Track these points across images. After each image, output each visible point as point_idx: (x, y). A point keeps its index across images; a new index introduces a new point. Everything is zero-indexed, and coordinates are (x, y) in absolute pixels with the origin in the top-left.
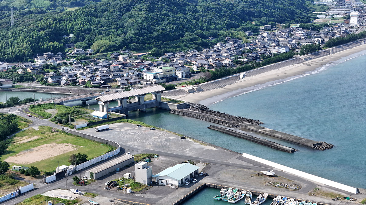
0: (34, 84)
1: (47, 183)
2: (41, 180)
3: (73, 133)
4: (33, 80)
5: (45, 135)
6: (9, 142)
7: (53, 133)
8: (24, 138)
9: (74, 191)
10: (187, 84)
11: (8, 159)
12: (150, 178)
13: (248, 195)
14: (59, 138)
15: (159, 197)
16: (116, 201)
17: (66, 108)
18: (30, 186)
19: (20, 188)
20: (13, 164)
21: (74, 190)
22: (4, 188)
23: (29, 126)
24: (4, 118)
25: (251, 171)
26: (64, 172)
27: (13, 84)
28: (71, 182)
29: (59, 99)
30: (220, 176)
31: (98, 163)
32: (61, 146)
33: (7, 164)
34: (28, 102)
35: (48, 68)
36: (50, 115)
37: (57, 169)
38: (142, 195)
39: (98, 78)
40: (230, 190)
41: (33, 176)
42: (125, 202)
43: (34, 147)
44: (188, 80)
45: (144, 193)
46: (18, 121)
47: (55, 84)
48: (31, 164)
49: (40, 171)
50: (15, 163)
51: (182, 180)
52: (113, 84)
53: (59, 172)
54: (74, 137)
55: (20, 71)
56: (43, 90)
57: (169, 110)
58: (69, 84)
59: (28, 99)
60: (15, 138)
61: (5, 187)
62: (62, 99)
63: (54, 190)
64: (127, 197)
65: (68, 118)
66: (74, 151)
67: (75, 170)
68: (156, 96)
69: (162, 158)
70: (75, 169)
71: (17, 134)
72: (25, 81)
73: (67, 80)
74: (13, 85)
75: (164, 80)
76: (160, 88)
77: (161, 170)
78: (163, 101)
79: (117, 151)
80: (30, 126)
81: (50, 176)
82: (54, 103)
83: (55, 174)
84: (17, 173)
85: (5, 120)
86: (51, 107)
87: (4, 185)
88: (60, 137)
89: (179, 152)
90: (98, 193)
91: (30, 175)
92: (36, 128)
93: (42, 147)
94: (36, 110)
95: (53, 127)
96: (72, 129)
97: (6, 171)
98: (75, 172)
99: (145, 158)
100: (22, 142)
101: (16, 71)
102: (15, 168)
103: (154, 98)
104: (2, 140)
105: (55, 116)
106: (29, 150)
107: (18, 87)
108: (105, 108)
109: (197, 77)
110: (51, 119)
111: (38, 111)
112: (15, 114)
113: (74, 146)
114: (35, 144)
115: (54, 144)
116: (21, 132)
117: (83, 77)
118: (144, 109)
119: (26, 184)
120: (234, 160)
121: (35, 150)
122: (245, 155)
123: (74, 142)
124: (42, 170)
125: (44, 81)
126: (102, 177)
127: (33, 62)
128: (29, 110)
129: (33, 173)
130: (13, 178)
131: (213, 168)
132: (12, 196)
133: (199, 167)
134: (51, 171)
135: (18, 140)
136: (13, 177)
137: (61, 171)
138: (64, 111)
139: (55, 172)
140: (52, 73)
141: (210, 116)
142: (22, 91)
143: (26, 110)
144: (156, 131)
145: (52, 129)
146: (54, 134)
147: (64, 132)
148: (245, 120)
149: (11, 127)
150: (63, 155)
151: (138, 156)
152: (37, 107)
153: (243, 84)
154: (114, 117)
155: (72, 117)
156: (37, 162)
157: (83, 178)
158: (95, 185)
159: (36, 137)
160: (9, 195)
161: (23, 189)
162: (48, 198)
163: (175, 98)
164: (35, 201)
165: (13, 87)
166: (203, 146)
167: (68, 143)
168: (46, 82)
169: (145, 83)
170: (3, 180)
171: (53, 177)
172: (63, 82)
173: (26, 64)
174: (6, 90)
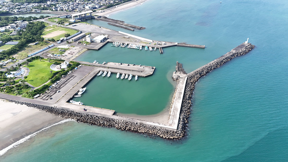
0: (48, 11)
1: (58, 43)
2: (56, 43)
4: (48, 9)
5: (55, 28)
6: (43, 31)
7: (58, 27)
8: (48, 29)
9: (67, 45)
10: (100, 10)
11: (42, 36)
12: (91, 40)
13: (121, 44)
14: (60, 29)
15: (95, 46)
16: (81, 48)
18: (53, 45)
20: (45, 38)
24: (39, 23)
25: (122, 37)
26: (63, 40)
28: (66, 43)
30: (113, 39)
31: (74, 36)
32: (61, 31)
33: (43, 38)
35: (52, 5)
36: (56, 21)
38: (89, 46)
39: (70, 8)
40: (116, 43)
41: (53, 42)
42: (84, 48)
44: (100, 8)
45: (90, 45)
46: (45, 24)
47: (56, 11)
48: (52, 38)
51: (101, 40)
52: (76, 10)
54: (65, 28)
55: (42, 6)
56: (52, 13)
57: (95, 18)
58: (61, 11)
59: (47, 16)
62: (59, 16)
63: (60, 45)
64: (85, 47)
65: (62, 22)
66: (65, 33)
68: (90, 14)
69: (94, 34)
70: (67, 38)
71: (45, 28)
72: (45, 10)
73: (60, 9)
75: (92, 9)
76: (91, 11)
77: (94, 38)
78: (92, 15)
79: (80, 32)
80: (49, 25)
82: (56, 17)
83: (60, 40)
89: (99, 32)
90: (75, 46)
92: (52, 26)
93: (54, 32)
95: (57, 25)
96: (64, 26)
97: (43, 40)
98: (67, 40)
99: (89, 34)
100: (47, 31)
101: (41, 6)
103: (90, 15)
104: (40, 30)
106: (50, 33)
108: (74, 18)
109: (103, 7)
111: (51, 20)
112: (43, 21)
113: (65, 31)
114: (52, 31)
115: (59, 31)
116: (46, 27)
117: (65, 8)
118: (87, 18)
119: (51, 44)
120: (116, 34)
121: (52, 33)
122: (119, 32)
124: (56, 40)
126: (76, 41)
127: (47, 3)
129: (53, 40)
130: (46, 43)
131: (110, 36)
132: (47, 48)
133: (106, 36)
134: (59, 40)
136: (46, 42)
138: (60, 20)
140: (54, 7)
141: (108, 20)
142: (44, 13)
143: (47, 20)
144: (91, 25)
147: (61, 27)
148: (119, 21)
149: (42, 26)
150: (62, 34)
151: (87, 33)
153: (117, 9)
154: (77, 21)
157: (70, 41)
158: (74, 43)
159: (52, 29)
161: (50, 46)
162: (59, 48)
163: (96, 14)
164: (55, 49)
165: (41, 12)
166: (107, 30)
167: (63, 30)
168: (52, 10)
169: (86, 10)
170: (43, 43)
171: (60, 42)
172: (58, 10)
173: (44, 4)
174: (39, 13)
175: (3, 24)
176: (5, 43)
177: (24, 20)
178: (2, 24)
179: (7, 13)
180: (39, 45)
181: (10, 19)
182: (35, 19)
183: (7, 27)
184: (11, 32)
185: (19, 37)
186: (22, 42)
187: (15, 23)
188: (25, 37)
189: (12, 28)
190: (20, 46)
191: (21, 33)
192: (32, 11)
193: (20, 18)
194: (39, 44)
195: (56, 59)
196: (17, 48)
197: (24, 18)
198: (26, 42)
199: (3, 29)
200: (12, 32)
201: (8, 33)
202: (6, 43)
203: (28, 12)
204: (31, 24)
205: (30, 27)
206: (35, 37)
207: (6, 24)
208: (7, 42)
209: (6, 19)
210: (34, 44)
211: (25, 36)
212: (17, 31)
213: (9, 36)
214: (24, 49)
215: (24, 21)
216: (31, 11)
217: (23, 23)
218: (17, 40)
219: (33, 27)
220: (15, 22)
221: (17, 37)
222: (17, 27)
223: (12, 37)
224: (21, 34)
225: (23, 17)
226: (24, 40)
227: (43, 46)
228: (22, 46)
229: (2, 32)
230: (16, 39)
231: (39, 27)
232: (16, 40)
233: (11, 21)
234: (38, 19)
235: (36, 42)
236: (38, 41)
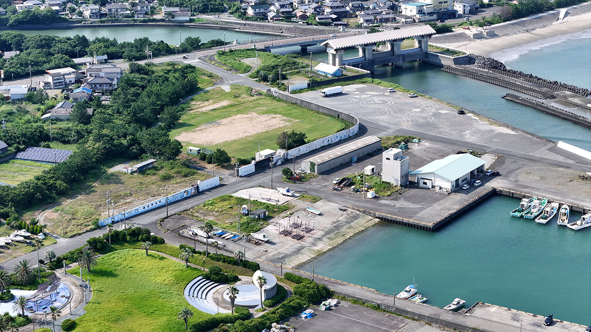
0: (225, 17)
1: (241, 177)
2: (232, 172)
3: (284, 98)
4: (223, 11)
5: (240, 99)
6: (183, 109)
7: (253, 96)
8: (207, 103)
9: (284, 191)
10: (471, 25)
11: (180, 136)
12: (405, 176)
13: (563, 211)
14: (263, 105)
15: (419, 206)
16: (350, 210)
17: (275, 57)
18: (214, 181)
19: (199, 183)
20: (189, 144)
21: (283, 189)
22: (174, 182)
23: (215, 84)
24: (176, 71)
25: (570, 171)
26: (268, 159)
27: (191, 16)
28: (278, 177)
29: (264, 43)
30: (519, 178)
31: (324, 148)
32: (265, 118)
33: (180, 144)
34: (215, 46)
36: (249, 67)
37: (257, 155)
38: (392, 203)
39: (328, 10)
40: (536, 202)
41: (220, 165)
42: (364, 212)
43: (222, 118)
44: (474, 18)
45: (396, 199)
46: (198, 75)
47: (259, 18)
48: (217, 145)
49: (230, 158)
50: (192, 142)
51: (457, 181)
52: (352, 21)
53: (261, 159)
54: (286, 105)
56: (239, 26)
57: (441, 66)
58: (281, 18)
59: (214, 41)
60: (192, 103)
61: (174, 179)
62: (269, 43)
63: (251, 187)
64: (368, 205)
65: (277, 74)
66: (285, 127)
67: (286, 157)
68: (420, 42)
69: (426, 144)
70: (286, 155)
71: (196, 97)
72: (210, 12)
73: (278, 12)
74: (192, 18)
75: (435, 17)
76: (428, 29)
77: (423, 163)
78: (431, 50)
79: (355, 129)
80: (217, 84)
81: (245, 166)
82: (255, 49)
83: (253, 162)
84: (194, 159)
85: (177, 73)
86: (251, 54)
87: (173, 177)
88: (264, 104)
89: (454, 135)
90: (322, 196)
91: (214, 163)
92: (226, 88)
93: (234, 118)
94: (227, 59)
95: (252, 87)
96: (284, 91)
97: (178, 155)
98: (286, 161)
99: (399, 143)
100: (204, 109)
102: (191, 151)
103: (417, 45)
104: (172, 106)
105: (256, 69)
106: (215, 122)
107: (199, 21)
108: (337, 60)
109: (488, 14)
110: (249, 73)
111: (230, 60)
112: (193, 65)
113: (286, 118)
114: (223, 114)
115: (254, 114)
116: (202, 93)
117: (303, 8)
118: (400, 63)
119: (208, 176)
120: (542, 152)
121: (223, 123)
122: (561, 145)
123: (286, 113)
124: (234, 156)
125: (241, 12)
126: (328, 170)
128: (216, 58)
129: (220, 159)
130: (188, 167)
131: (509, 165)
132: (185, 195)
133: (486, 161)
134: (248, 157)
135: (197, 106)
136: (188, 164)
137: (264, 158)
138: (271, 62)
139: (255, 159)
141: (506, 78)
142: (205, 27)
143: (211, 58)
144: (419, 100)
145: (251, 90)
146: (255, 98)
147: (270, 95)
148: (565, 87)
149: (186, 85)
150: (267, 132)
151: (389, 139)
152: (228, 54)
153: (563, 27)
154: (350, 74)
155: (284, 73)
156: (226, 142)
157: (298, 171)
158: (316, 184)
159: (225, 103)
160: (181, 193)
161: (203, 185)
162: (242, 201)
163: (452, 46)
164: (221, 204)
165: (191, 21)
166: (493, 127)
167: (276, 113)
168: (243, 15)
169: (404, 20)
170: (173, 168)
171: (251, 167)
172: (271, 15)
174: (181, 25)
175: (27, 65)
176: (16, 153)
177: (113, 53)
178: (21, 65)
179: (52, 20)
180: (154, 178)
181: (59, 45)
182: (164, 50)
183: (38, 82)
184: (49, 103)
185: (78, 132)
186: (86, 156)
187: (74, 66)
188: (105, 131)
189: (57, 85)
190: (73, 173)
191: (90, 111)
192: (155, 17)
193: (98, 45)
194: (155, 168)
195: (220, 252)
196: (58, 182)
197: (114, 44)
198: (102, 154)
199: (19, 88)
200: (53, 107)
201: (36, 106)
202: (19, 150)
203: (136, 18)
204: (137, 75)
205: (134, 86)
206: (144, 135)
207: (36, 68)
208: (24, 150)
209: (42, 47)
210: (135, 169)
211: (102, 127)
212: (75, 100)
213: (39, 124)
214: (89, 190)
215: (112, 56)
216: (153, 13)
217: (107, 68)
218: (68, 142)
219: (143, 87)
220: (77, 61)
221: (68, 129)
222: (78, 81)
223: (51, 127)
224: (90, 117)
225: (111, 39)
226: (97, 145)
227: (173, 181)
228: (83, 174)
229: (14, 102)
230: (63, 139)
231: (170, 89)
232: (61, 144)
233: (60, 55)
234: (170, 51)
235: (142, 160)
236: (154, 155)
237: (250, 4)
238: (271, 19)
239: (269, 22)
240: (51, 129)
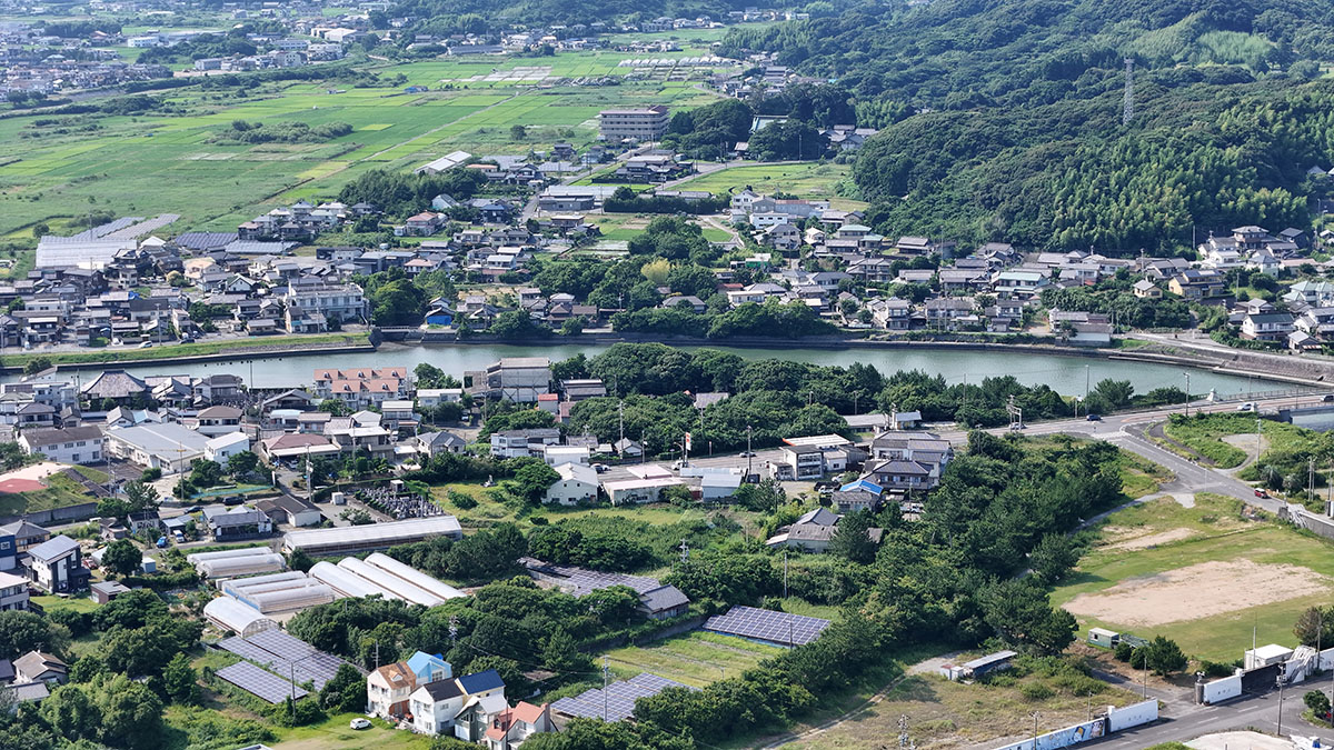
0: (1191, 339)
1: (1208, 704)
2: (1188, 691)
3: (1318, 530)
4: (1188, 324)
5: (1215, 527)
6: (1085, 542)
7: (1246, 521)
8: (1139, 532)
9: (1308, 743)
11: (1074, 602)
14: (1267, 543)
17: (1302, 433)
18: (1146, 709)
19: (1110, 712)
20: (1093, 621)
21: (1305, 739)
22: (1054, 706)
23: (1160, 489)
24: (1073, 454)
26: (1274, 668)
27: (1115, 332)
28: (1295, 710)
29: (1277, 401)
32: (1271, 571)
33: (1072, 620)
34: (1164, 403)
35: (1244, 283)
36: (1240, 454)
37: (1247, 657)
41: (1161, 674)
43: (1173, 567)
46: (1122, 468)
47: (1268, 344)
48: (1156, 627)
49: (1186, 659)
50: (1100, 619)
53: (1257, 666)
54: (1319, 545)
55: (1143, 289)
56: (1220, 361)
58: (1319, 347)
59: (1164, 391)
60: (1105, 529)
61: (1055, 700)
62: (1289, 402)
63: (1230, 730)
65: (1304, 473)
66: (1316, 596)
67: (1316, 666)
70: (1315, 662)
71: (1114, 515)
72: (1157, 326)
73: (1313, 331)
74: (1116, 336)
80: (1164, 490)
81: (1218, 681)
82: (1257, 415)
83: (1239, 672)
84: (1103, 658)
85: (1076, 460)
86: (1246, 425)
87: (1054, 695)
88: (1271, 541)
91: (1149, 669)
92: (1186, 500)
93: (1200, 569)
94: (1191, 433)
95: (1246, 501)
96: (1318, 513)
97: (1066, 646)
98: (1316, 674)
100: (1132, 545)
101: (1127, 288)
102: (1096, 637)
104: (1061, 533)
105: (1256, 460)
106: (1155, 575)
107: (1132, 345)
110: (1241, 469)
111: (1197, 437)
112: (1113, 443)
113: (1319, 576)
114: (1176, 557)
115: (1247, 563)
116: (1130, 508)
119: (1133, 698)
121: (1174, 579)
123: (1321, 563)
124: (1196, 656)
125: (1229, 329)
127: (1192, 257)
128: (1165, 431)
129: (1162, 661)
130: (1088, 673)
132: (1078, 737)
134: (1228, 660)
135: (1118, 538)
136: (1087, 667)
137: (1263, 664)
138: (1292, 445)
139: (1242, 667)
140: (1257, 302)
142: (1144, 359)
143: (1155, 431)
145: (1243, 508)
146: (1249, 525)
147: (1284, 521)
149: (1094, 488)
150: (1274, 605)
152: (1194, 422)
155: (1321, 471)
156: (1177, 622)
159: (1181, 533)
160: (1068, 731)
161: (1119, 716)
165: (1114, 343)
167: (1297, 562)
168: (1233, 336)
170: (1053, 675)
171: (1232, 684)
172: (1296, 338)
173: (1166, 264)
174: (1090, 353)
175: (742, 424)
176: (706, 618)
177: (934, 406)
178: (731, 423)
179: (804, 329)
180: (1009, 693)
181: (815, 384)
182: (1048, 406)
183: (766, 463)
184: (787, 510)
185: (845, 580)
186: (860, 634)
187: (846, 432)
188: (906, 582)
189: (805, 472)
190: (827, 670)
191: (875, 534)
192: (1033, 331)
193: (901, 387)
194: (1014, 672)
196: (795, 688)
197: (938, 387)
198: (896, 632)
199: (722, 474)
200: (793, 520)
201: (758, 516)
202: (712, 612)
203: (990, 332)
204: (986, 460)
205: (977, 483)
206: (992, 595)
207: (761, 432)
208: (723, 611)
209: (778, 386)
210: (967, 671)
211: (900, 572)
212: (844, 507)
213: (760, 556)
214: (860, 711)
215: (933, 415)
216: (1028, 322)
217: (921, 442)
218: (822, 601)
219: (998, 488)
220: (853, 421)
221: (824, 572)
222: (854, 467)
223: (785, 564)
224: (874, 547)
225: (933, 376)
226: (887, 610)
227: (1051, 704)
228: (851, 675)
229: (709, 505)
230: (811, 593)
231: (1058, 494)
232: (805, 605)
233: (816, 407)
234: (1062, 410)
235: (985, 650)
236: (1013, 642)
237: (1250, 313)
238: (1297, 347)
239: (1290, 353)
240: (786, 567)
